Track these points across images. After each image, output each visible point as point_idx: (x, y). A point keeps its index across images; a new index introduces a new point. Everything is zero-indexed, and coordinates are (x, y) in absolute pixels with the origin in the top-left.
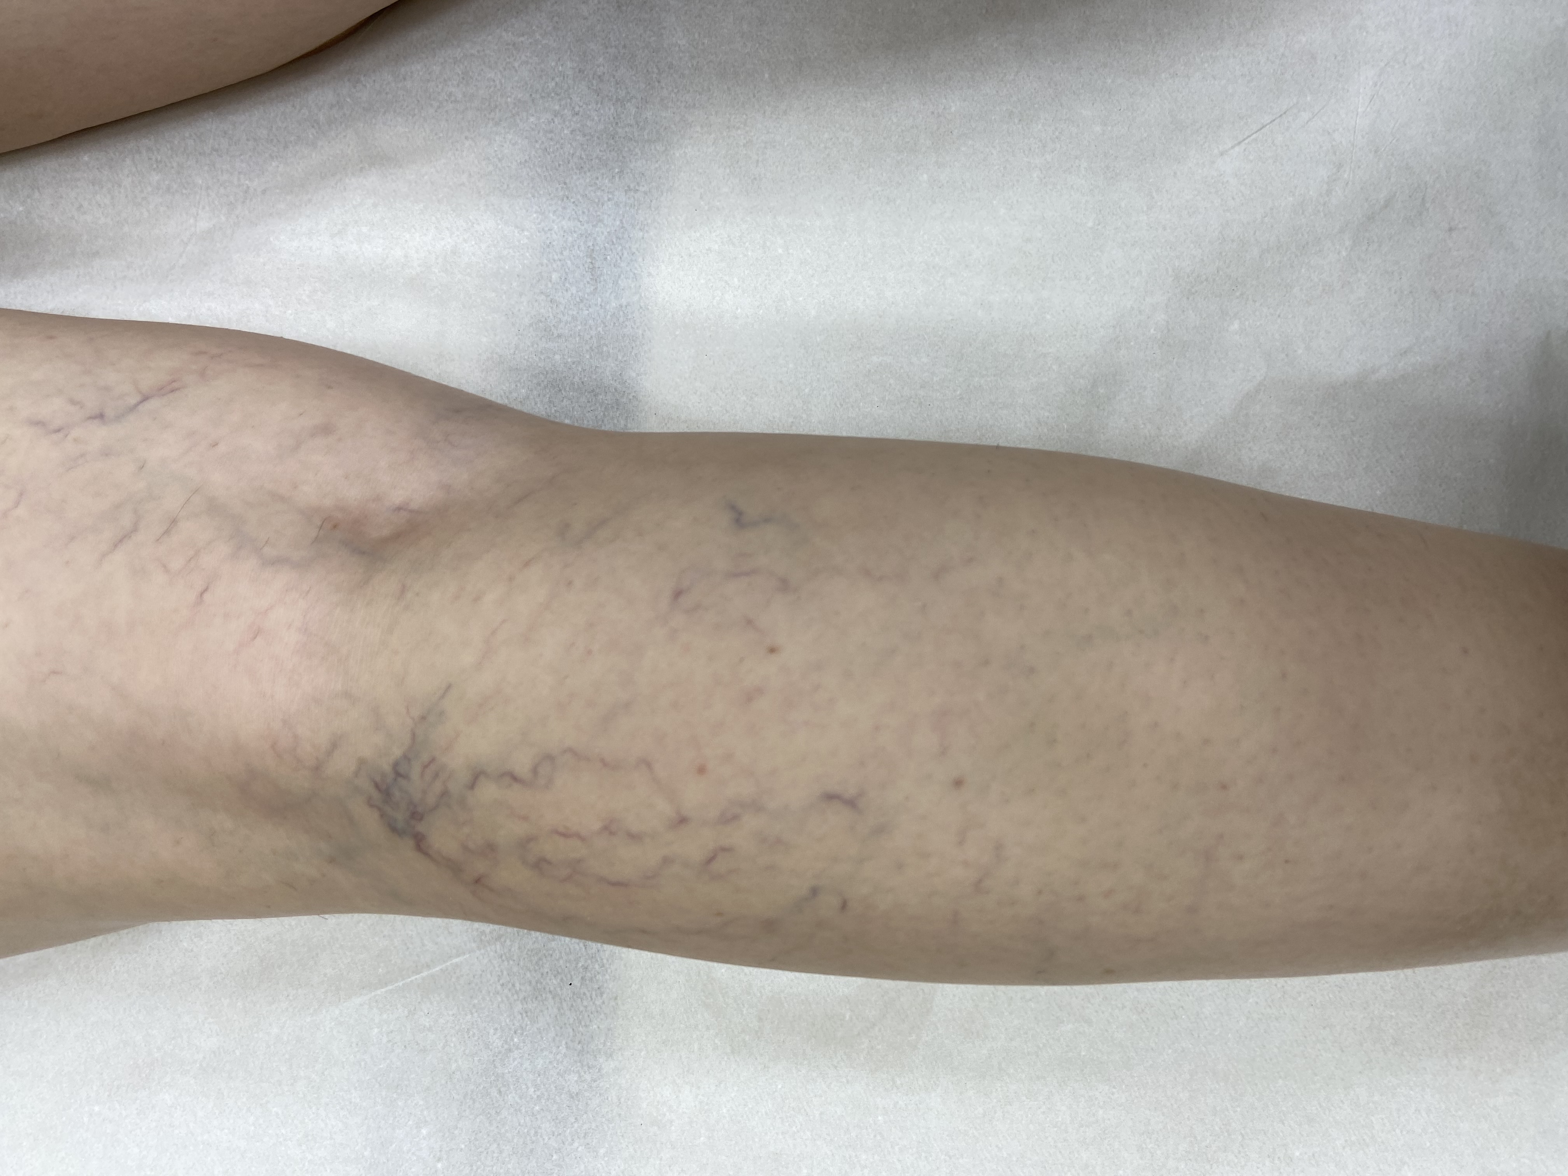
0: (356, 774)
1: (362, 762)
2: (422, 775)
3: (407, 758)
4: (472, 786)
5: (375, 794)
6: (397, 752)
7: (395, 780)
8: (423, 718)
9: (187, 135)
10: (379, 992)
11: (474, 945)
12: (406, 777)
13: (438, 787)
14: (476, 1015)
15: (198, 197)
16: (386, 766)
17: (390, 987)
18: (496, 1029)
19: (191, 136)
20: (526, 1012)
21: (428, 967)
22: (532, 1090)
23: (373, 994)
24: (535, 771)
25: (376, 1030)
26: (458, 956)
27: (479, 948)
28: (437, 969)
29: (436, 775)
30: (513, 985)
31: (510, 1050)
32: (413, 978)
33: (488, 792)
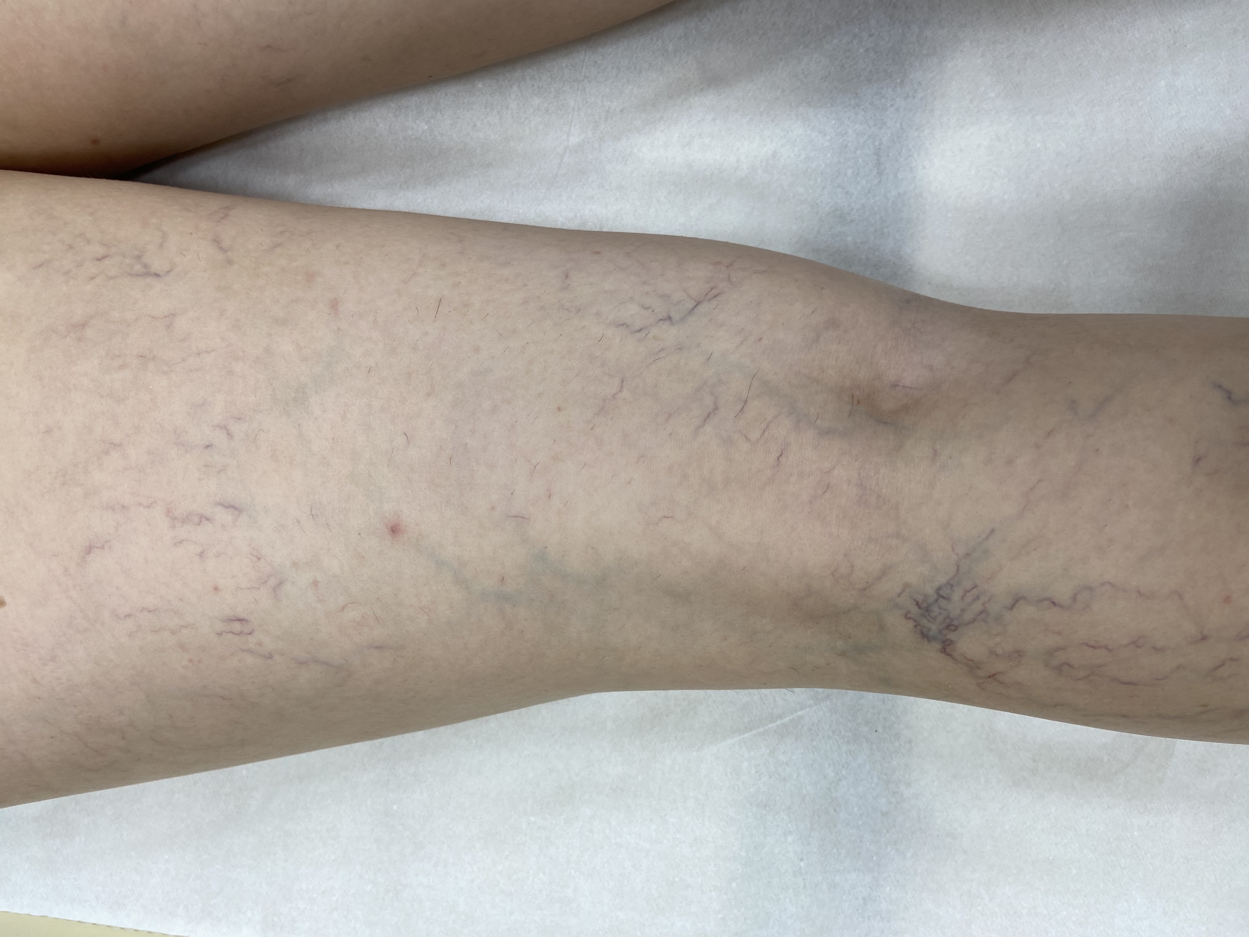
0: (899, 595)
1: (906, 585)
2: (963, 598)
3: (950, 585)
4: (1012, 607)
5: (915, 610)
6: (941, 579)
7: (936, 600)
8: (968, 555)
9: (564, 65)
10: (746, 735)
11: (812, 702)
12: (947, 599)
13: (977, 607)
14: (816, 753)
15: (570, 117)
16: (930, 590)
17: (754, 732)
18: (830, 764)
19: (567, 66)
20: (850, 752)
21: (780, 717)
22: (856, 809)
23: (742, 737)
24: (1074, 598)
25: (746, 764)
26: (801, 709)
27: (816, 704)
28: (788, 719)
29: (978, 598)
30: (840, 732)
31: (840, 780)
32: (770, 726)
33: (1027, 611)
